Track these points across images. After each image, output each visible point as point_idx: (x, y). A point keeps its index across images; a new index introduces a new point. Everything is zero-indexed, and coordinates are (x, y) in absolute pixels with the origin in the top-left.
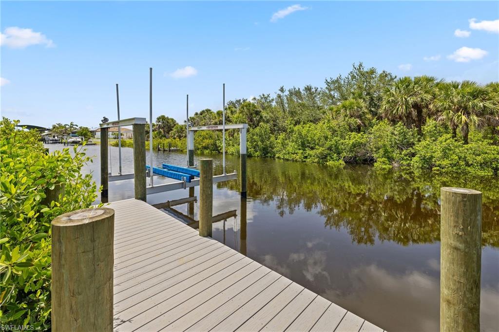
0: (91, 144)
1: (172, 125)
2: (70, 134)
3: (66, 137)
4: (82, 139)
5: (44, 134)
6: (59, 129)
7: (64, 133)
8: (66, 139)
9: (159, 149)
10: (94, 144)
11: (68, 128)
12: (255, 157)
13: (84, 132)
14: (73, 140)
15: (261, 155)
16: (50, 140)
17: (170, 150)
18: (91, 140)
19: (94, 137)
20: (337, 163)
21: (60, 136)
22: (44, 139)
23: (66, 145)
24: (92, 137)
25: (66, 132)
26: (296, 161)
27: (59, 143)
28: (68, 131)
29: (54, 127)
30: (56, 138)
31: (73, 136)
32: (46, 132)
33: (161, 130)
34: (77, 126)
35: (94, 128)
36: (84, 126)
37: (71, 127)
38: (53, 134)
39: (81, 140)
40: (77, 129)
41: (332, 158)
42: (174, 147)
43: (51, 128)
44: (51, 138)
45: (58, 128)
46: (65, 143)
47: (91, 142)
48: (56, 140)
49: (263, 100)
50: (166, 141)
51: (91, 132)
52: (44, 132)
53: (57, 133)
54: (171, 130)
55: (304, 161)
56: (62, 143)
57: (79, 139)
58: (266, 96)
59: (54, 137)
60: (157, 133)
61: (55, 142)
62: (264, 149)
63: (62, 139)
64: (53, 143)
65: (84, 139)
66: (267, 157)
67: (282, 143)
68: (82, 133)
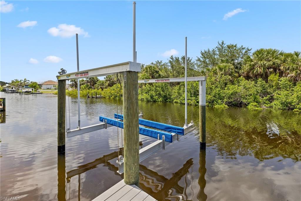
0: (39, 93)
1: (96, 81)
2: (24, 86)
3: (21, 88)
4: (33, 90)
5: (5, 86)
6: (17, 83)
7: (19, 86)
8: (21, 89)
9: (88, 96)
10: (41, 93)
11: (23, 82)
12: (159, 102)
13: (34, 85)
14: (26, 90)
15: (163, 101)
16: (10, 91)
17: (96, 97)
18: (39, 90)
19: (41, 89)
20: (222, 106)
21: (17, 88)
22: (5, 90)
23: (21, 94)
24: (40, 88)
25: (21, 85)
26: (191, 105)
27: (16, 92)
28: (23, 84)
29: (13, 82)
30: (14, 89)
31: (26, 88)
32: (7, 85)
33: (88, 83)
34: (29, 81)
35: (40, 82)
36: (34, 81)
37: (25, 82)
38: (12, 87)
39: (31, 90)
40: (29, 83)
41: (217, 103)
42: (99, 95)
43: (11, 82)
44: (10, 89)
45: (15, 82)
46: (20, 93)
47: (39, 91)
48: (13, 91)
49: (158, 64)
50: (93, 91)
51: (39, 85)
52: (5, 85)
53: (15, 86)
54: (96, 83)
55: (197, 105)
56: (18, 92)
57: (30, 90)
58: (160, 62)
59: (12, 88)
60: (86, 86)
61: (13, 92)
62: (165, 96)
63: (18, 89)
64: (11, 93)
65: (34, 90)
66: (167, 102)
67: (178, 93)
68: (32, 86)
